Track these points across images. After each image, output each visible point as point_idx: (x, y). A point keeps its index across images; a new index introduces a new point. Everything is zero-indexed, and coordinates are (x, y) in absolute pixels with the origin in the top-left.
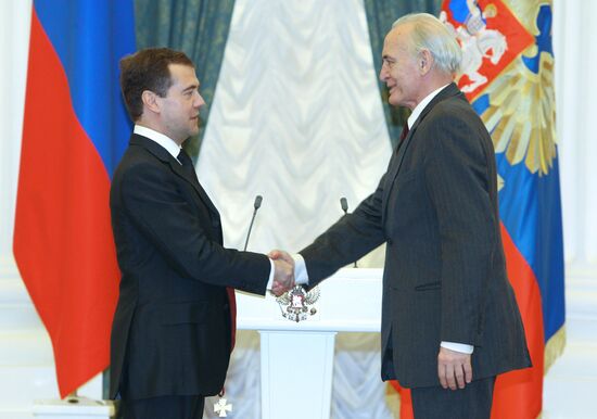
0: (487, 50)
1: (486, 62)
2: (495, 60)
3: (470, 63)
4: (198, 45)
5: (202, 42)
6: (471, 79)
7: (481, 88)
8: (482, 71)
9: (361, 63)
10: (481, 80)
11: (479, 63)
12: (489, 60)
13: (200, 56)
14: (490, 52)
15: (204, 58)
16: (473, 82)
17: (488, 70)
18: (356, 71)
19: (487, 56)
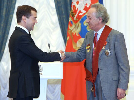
0: (86, 3)
1: (86, 7)
2: (88, 6)
3: (81, 7)
4: (8, 3)
5: (9, 3)
6: (82, 11)
7: (84, 14)
8: (84, 9)
9: (52, 8)
10: (84, 12)
11: (84, 7)
12: (86, 6)
13: (9, 6)
14: (86, 4)
15: (10, 7)
16: (82, 12)
17: (86, 9)
18: (51, 10)
19: (86, 5)
